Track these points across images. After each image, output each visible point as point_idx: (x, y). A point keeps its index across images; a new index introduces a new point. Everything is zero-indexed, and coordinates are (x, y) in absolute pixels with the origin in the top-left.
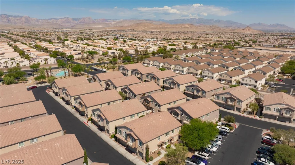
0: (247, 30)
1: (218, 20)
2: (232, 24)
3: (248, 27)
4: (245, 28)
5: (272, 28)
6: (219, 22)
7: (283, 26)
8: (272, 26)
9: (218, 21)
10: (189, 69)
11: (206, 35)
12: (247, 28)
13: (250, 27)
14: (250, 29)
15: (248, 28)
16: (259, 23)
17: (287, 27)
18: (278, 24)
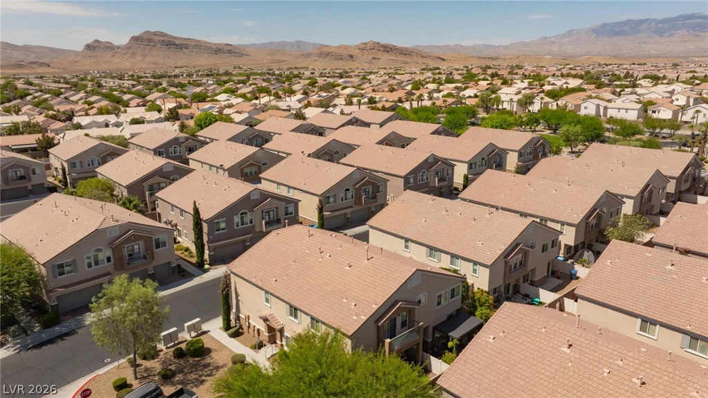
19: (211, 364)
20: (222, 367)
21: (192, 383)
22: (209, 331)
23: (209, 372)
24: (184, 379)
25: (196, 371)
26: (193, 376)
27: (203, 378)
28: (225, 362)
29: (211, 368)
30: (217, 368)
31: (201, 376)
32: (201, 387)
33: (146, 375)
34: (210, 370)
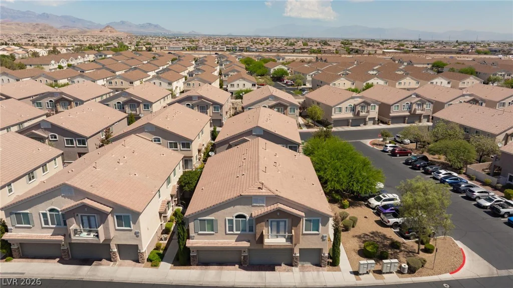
0: (109, 31)
1: (44, 13)
2: (74, 22)
3: (108, 26)
4: (105, 28)
5: (142, 30)
6: (48, 17)
7: (156, 26)
8: (142, 26)
9: (45, 16)
10: (111, 83)
11: (40, 38)
12: (107, 29)
13: (111, 27)
14: (113, 31)
15: (109, 28)
16: (121, 22)
17: (163, 29)
18: (150, 24)
19: (362, 241)
20: (356, 236)
21: (379, 235)
22: (351, 272)
23: (366, 237)
24: (384, 240)
25: (374, 241)
26: (378, 239)
27: (371, 235)
28: (352, 239)
29: (363, 239)
30: (359, 237)
31: (372, 237)
32: (374, 231)
33: (411, 254)
34: (364, 238)
